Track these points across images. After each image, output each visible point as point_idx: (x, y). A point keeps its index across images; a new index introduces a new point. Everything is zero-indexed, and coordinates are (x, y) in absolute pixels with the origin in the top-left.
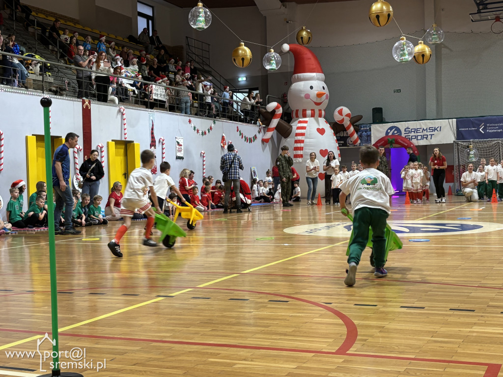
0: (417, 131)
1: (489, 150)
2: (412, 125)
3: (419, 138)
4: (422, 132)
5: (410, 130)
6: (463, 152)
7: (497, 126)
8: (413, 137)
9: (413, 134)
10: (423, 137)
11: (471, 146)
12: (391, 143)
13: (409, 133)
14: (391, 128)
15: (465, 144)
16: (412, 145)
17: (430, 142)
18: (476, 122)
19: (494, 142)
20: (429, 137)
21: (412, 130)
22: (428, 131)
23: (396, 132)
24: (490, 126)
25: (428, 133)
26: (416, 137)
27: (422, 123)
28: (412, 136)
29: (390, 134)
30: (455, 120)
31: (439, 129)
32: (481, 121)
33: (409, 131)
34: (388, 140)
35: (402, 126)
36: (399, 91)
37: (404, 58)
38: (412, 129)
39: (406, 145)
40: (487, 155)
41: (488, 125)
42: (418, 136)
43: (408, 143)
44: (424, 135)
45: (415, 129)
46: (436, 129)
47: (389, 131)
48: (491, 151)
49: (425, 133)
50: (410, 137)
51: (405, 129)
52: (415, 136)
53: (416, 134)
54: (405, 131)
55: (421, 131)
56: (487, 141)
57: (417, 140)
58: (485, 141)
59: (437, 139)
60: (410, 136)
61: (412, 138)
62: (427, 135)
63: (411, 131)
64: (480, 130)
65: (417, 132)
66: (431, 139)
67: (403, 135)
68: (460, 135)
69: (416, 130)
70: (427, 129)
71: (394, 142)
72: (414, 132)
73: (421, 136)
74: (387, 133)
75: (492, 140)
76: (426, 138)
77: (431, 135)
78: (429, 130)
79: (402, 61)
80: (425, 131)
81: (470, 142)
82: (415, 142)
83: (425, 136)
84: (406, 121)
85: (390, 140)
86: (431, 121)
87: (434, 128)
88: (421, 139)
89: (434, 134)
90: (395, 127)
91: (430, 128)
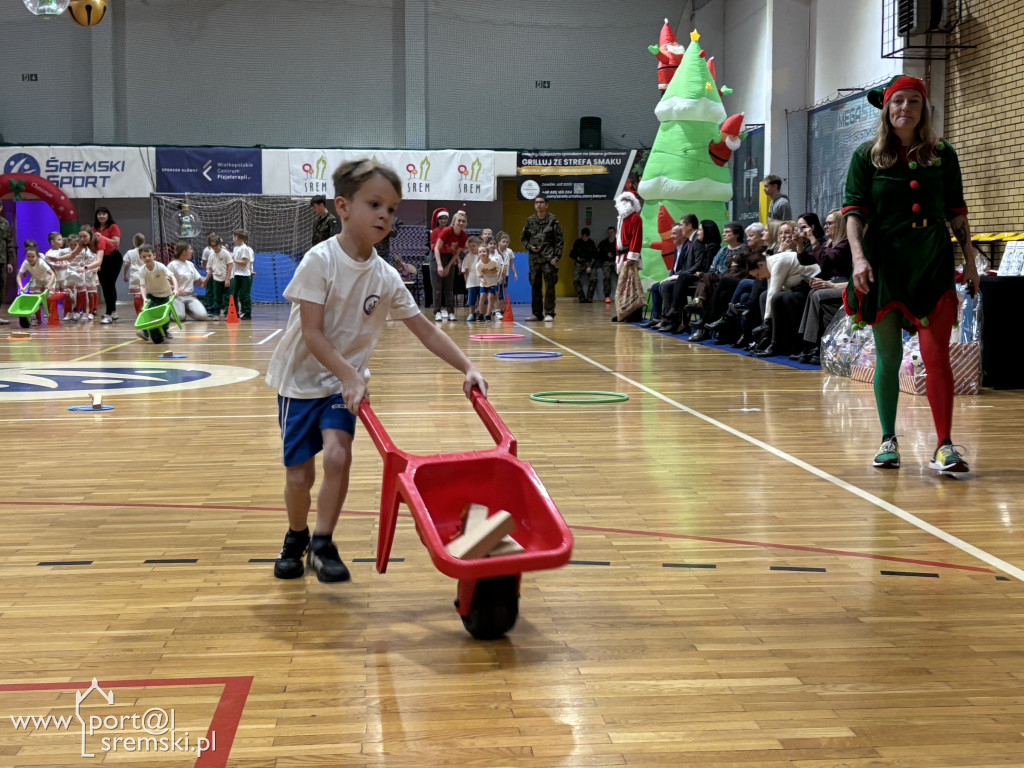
0: (74, 167)
1: (221, 215)
2: (63, 153)
3: (79, 182)
4: (85, 170)
5: (58, 164)
6: (170, 218)
7: (237, 168)
8: (65, 180)
9: (64, 173)
10: (86, 181)
11: (187, 205)
12: (17, 190)
13: (56, 171)
14: (17, 158)
15: (173, 200)
16: (63, 198)
17: (100, 191)
18: (197, 157)
19: (231, 201)
20: (100, 181)
21: (64, 165)
22: (98, 168)
23: (27, 167)
24: (222, 168)
25: (98, 174)
26: (72, 181)
27: (84, 150)
28: (62, 178)
29: (15, 170)
30: (153, 150)
31: (119, 166)
32: (207, 156)
33: (56, 166)
34: (11, 184)
35: (41, 154)
36: (33, 77)
37: (46, 7)
38: (61, 163)
39: (50, 195)
40: (217, 225)
41: (220, 164)
42: (75, 178)
43: (54, 191)
44: (88, 178)
45: (69, 163)
46: (113, 166)
47: (12, 163)
48: (226, 219)
49: (91, 172)
50: (59, 179)
51: (48, 161)
52: (70, 178)
53: (71, 174)
54: (48, 165)
55: (82, 168)
56: (219, 198)
57: (74, 186)
58: (214, 197)
59: (115, 188)
60: (57, 177)
61: (62, 183)
62: (96, 178)
63: (61, 168)
64: (205, 173)
65: (73, 170)
66: (104, 185)
67: (44, 175)
68: (163, 183)
69: (72, 166)
70: (94, 165)
71: (24, 188)
72: (68, 169)
73: (83, 178)
74: (8, 167)
75: (227, 197)
76: (94, 184)
77: (104, 178)
78: (100, 166)
79: (42, 15)
80: (90, 167)
81: (183, 197)
82: (69, 191)
83: (90, 180)
84: (49, 145)
85: (15, 183)
86: (104, 148)
87: (109, 164)
88: (82, 186)
89: (109, 177)
90: (25, 155)
91: (100, 162)
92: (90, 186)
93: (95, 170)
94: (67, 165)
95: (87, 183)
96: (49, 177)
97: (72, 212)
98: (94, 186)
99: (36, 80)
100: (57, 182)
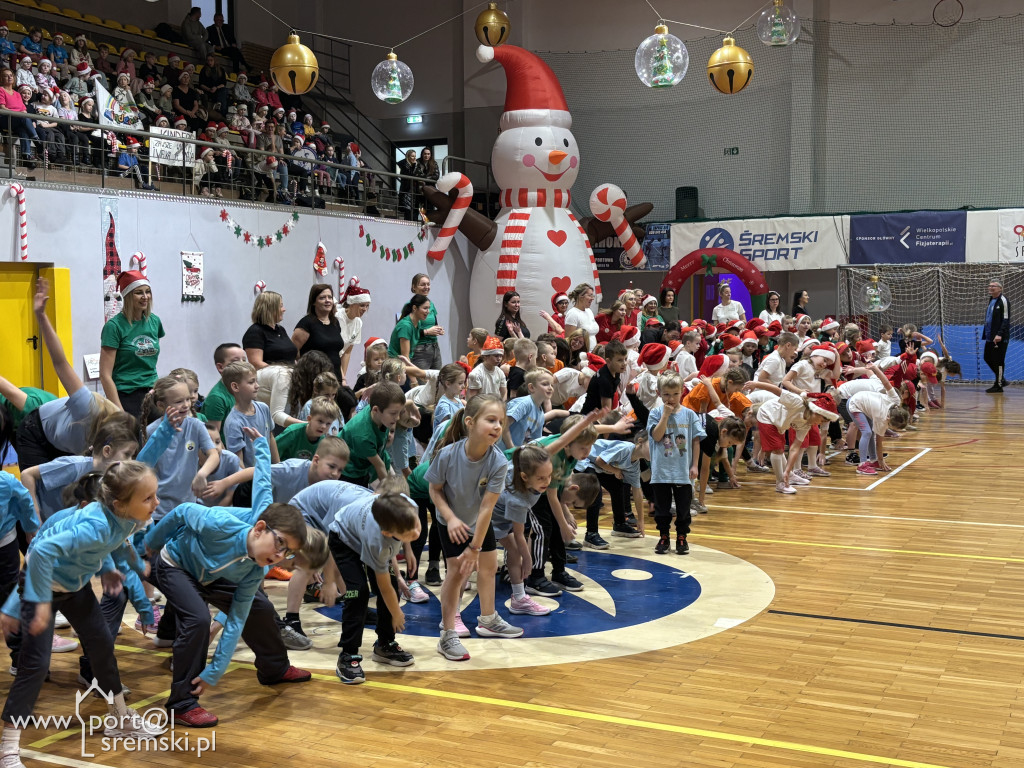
0: (766, 239)
1: (914, 286)
2: (756, 226)
3: (771, 254)
6: (859, 290)
7: (939, 234)
8: (757, 253)
9: (757, 246)
10: (778, 254)
11: (876, 277)
12: (709, 265)
13: (749, 244)
14: (711, 233)
15: (863, 272)
16: (754, 271)
17: (792, 264)
18: (894, 223)
19: (926, 271)
20: (792, 253)
21: (757, 238)
22: (790, 240)
23: (721, 241)
24: (922, 234)
25: (790, 246)
26: (764, 253)
27: (779, 222)
28: (755, 251)
29: (710, 245)
30: (847, 218)
31: (812, 237)
32: (905, 222)
33: (750, 239)
34: (703, 259)
35: (735, 228)
36: (734, 151)
38: (755, 236)
39: (741, 270)
40: (909, 297)
41: (919, 230)
43: (746, 265)
44: (780, 250)
45: (762, 236)
46: (806, 237)
47: (708, 238)
48: (920, 291)
49: (783, 244)
50: (751, 253)
51: (742, 235)
52: (763, 251)
53: (764, 247)
54: (741, 239)
55: (775, 240)
56: (911, 268)
57: (766, 259)
58: (907, 267)
59: (807, 260)
61: (755, 256)
63: (755, 241)
64: (902, 241)
65: (765, 243)
66: (795, 257)
67: (737, 249)
68: (857, 254)
69: (764, 239)
70: (787, 236)
71: (714, 262)
72: (760, 242)
74: (703, 243)
75: (920, 266)
76: (786, 256)
77: (796, 250)
80: (783, 239)
81: (873, 268)
82: (761, 264)
84: (743, 218)
85: (707, 258)
87: (801, 235)
88: (773, 259)
89: (801, 248)
90: (720, 230)
91: (793, 234)
92: (782, 258)
93: (787, 242)
94: (760, 238)
95: (779, 255)
96: (742, 251)
97: (762, 286)
98: (786, 258)
99: (737, 153)
100: (750, 255)
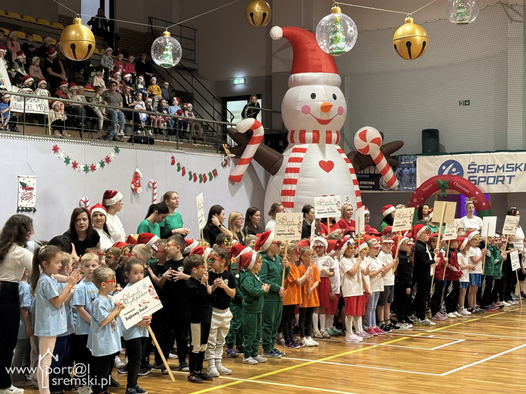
0: (488, 169)
2: (480, 159)
3: (491, 180)
4: (496, 171)
5: (477, 167)
8: (481, 179)
9: (481, 174)
10: (497, 180)
12: (444, 188)
13: (475, 172)
14: (447, 164)
16: (477, 193)
17: (507, 187)
20: (507, 179)
21: (481, 168)
22: (506, 169)
23: (454, 170)
25: (506, 174)
26: (486, 179)
27: (496, 155)
28: (479, 178)
29: (446, 173)
31: (522, 167)
33: (475, 169)
34: (438, 183)
35: (464, 160)
36: (466, 103)
38: (479, 166)
39: (468, 191)
42: (489, 177)
43: (472, 188)
44: (498, 177)
45: (485, 166)
46: (517, 167)
47: (444, 167)
49: (500, 172)
50: (477, 179)
51: (469, 165)
52: (485, 177)
53: (486, 175)
54: (469, 168)
55: (494, 169)
57: (488, 183)
59: (519, 184)
60: (476, 177)
61: (479, 181)
62: (504, 177)
63: (479, 170)
65: (487, 172)
66: (510, 183)
67: (466, 176)
69: (486, 168)
70: (503, 167)
71: (447, 186)
72: (483, 170)
73: (495, 177)
74: (441, 171)
76: (502, 182)
77: (511, 177)
78: (507, 168)
80: (500, 169)
82: (484, 188)
83: (500, 179)
84: (470, 153)
86: (511, 153)
87: (514, 166)
88: (493, 183)
89: (514, 176)
90: (453, 161)
91: (508, 165)
92: (500, 183)
93: (504, 171)
94: (482, 168)
95: (498, 181)
96: (470, 177)
97: (484, 204)
98: (503, 183)
99: (469, 104)
100: (475, 181)
